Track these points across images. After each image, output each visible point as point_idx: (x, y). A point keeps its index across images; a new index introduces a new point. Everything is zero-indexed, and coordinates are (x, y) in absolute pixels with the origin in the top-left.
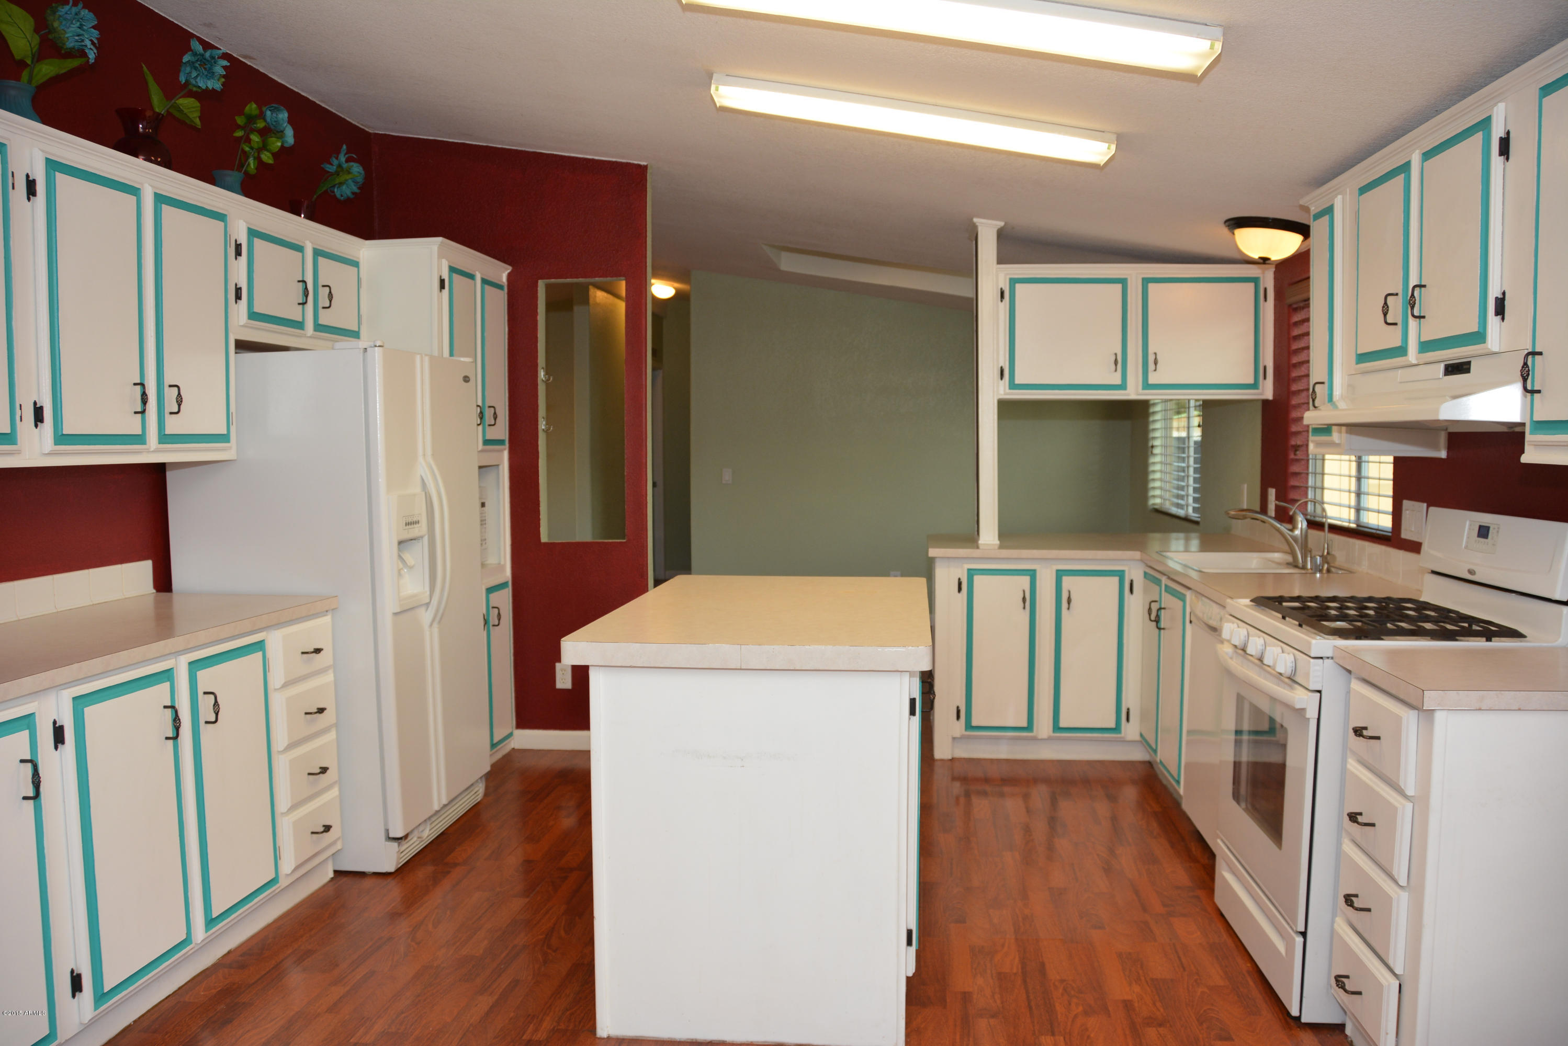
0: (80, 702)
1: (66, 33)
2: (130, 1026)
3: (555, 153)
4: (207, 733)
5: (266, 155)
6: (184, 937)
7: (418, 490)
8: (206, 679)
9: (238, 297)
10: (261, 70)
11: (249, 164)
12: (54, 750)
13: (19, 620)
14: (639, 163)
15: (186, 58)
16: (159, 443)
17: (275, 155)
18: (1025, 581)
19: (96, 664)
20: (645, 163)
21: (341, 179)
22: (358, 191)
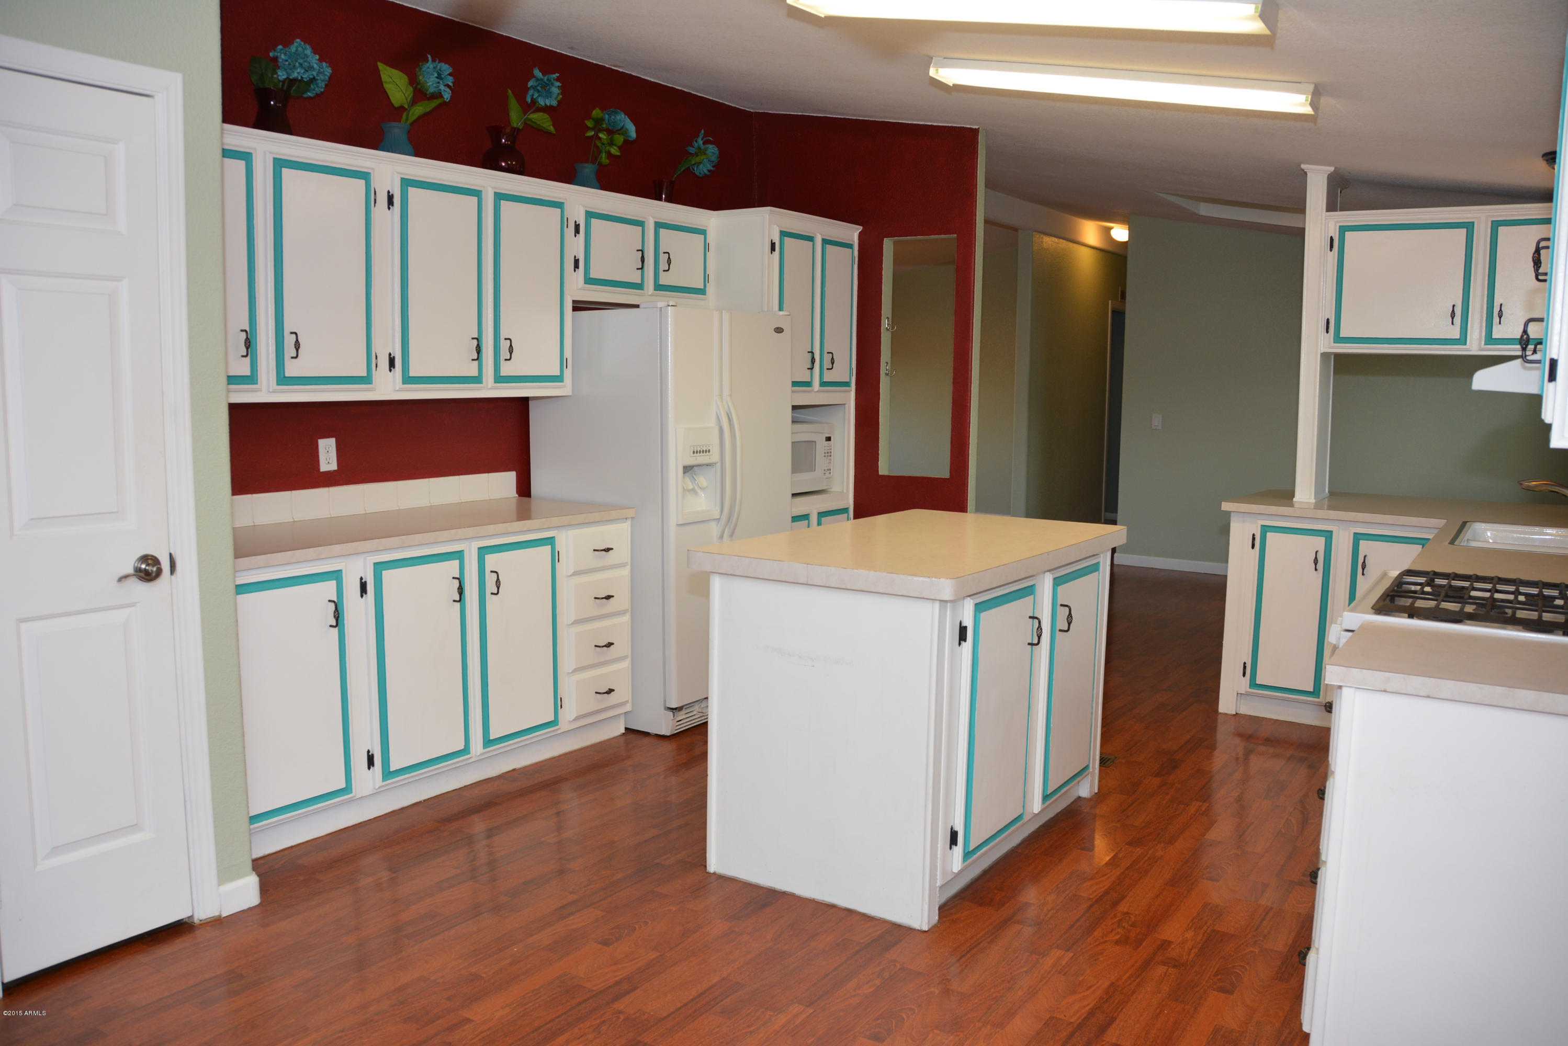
0: (379, 567)
1: (428, 83)
2: (420, 802)
3: (900, 121)
4: (491, 601)
5: (614, 148)
6: (463, 748)
7: (712, 424)
8: (492, 561)
9: (576, 266)
10: (633, 74)
11: (601, 158)
12: (360, 598)
13: (399, 510)
14: (972, 127)
15: (530, 84)
16: (495, 383)
17: (620, 148)
18: (1319, 543)
19: (395, 541)
20: (977, 127)
21: (697, 159)
22: (712, 169)
